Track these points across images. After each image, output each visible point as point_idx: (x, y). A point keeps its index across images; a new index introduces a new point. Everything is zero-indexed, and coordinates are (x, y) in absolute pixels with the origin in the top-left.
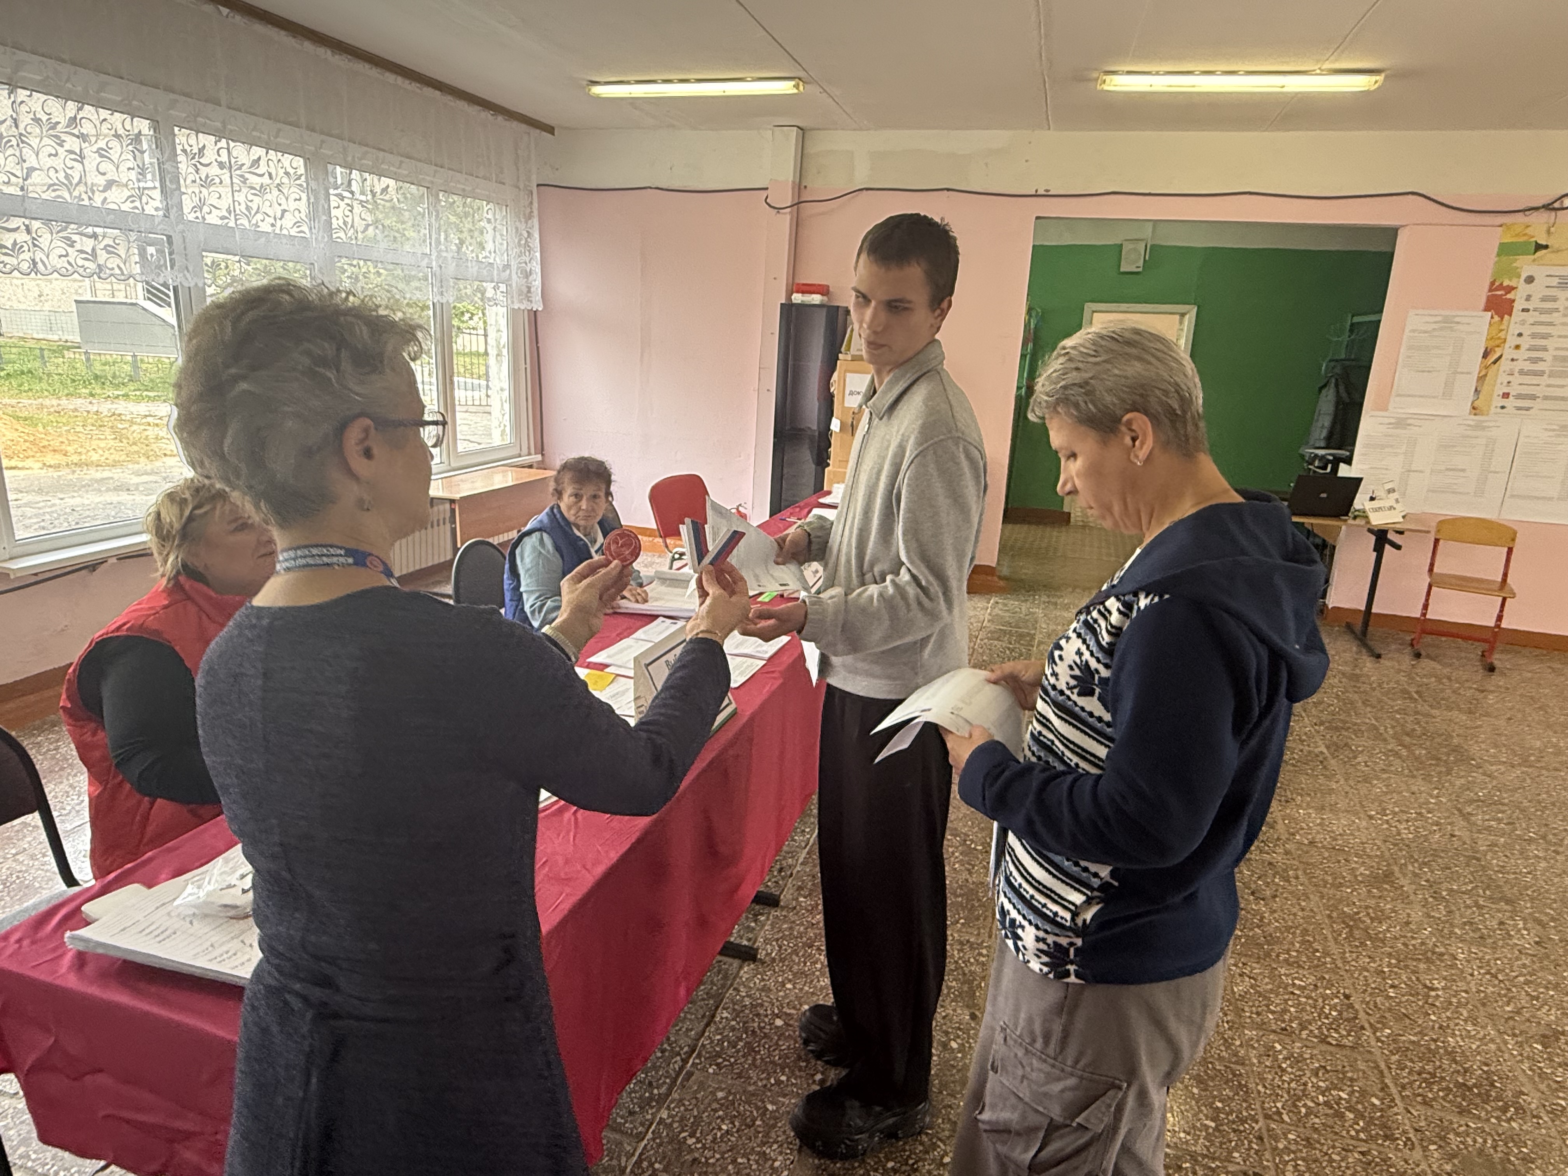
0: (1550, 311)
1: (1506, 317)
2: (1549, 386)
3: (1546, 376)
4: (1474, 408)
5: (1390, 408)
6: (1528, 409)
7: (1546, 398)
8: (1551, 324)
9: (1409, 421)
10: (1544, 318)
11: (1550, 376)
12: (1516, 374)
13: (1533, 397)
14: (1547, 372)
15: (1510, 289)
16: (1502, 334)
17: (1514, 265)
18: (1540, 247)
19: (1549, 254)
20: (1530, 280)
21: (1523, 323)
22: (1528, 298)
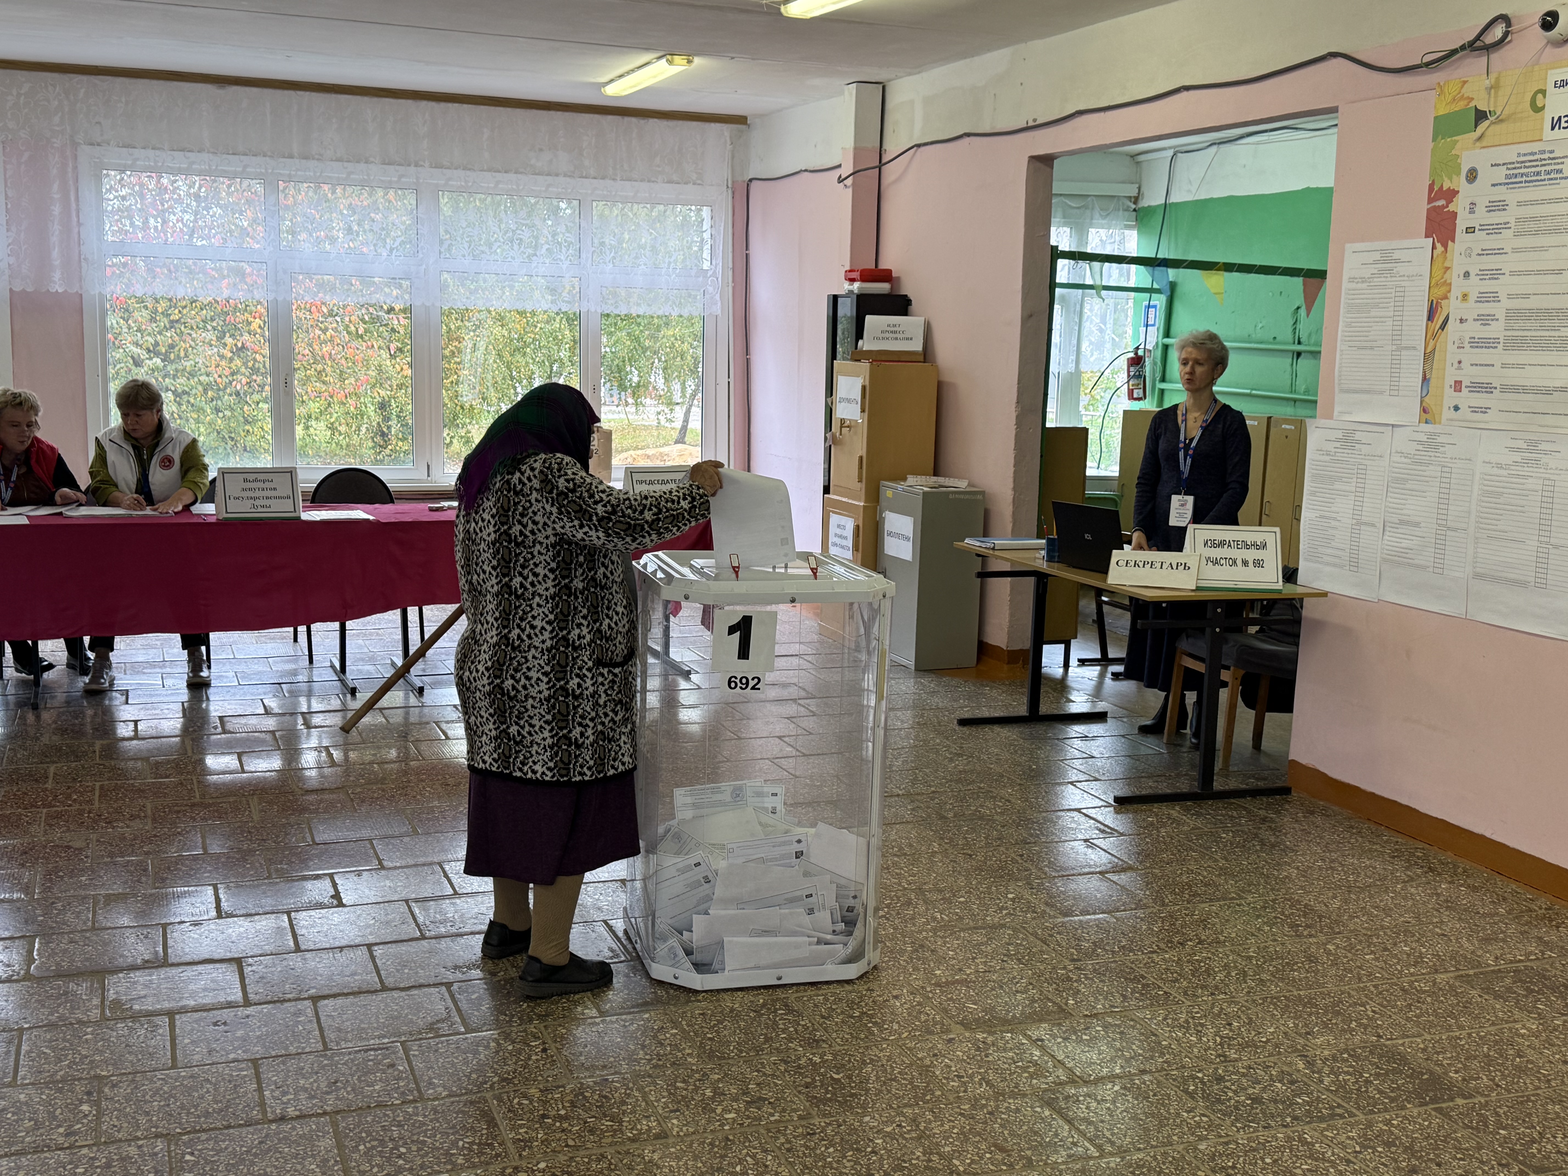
0: (1498, 229)
4: (1425, 411)
5: (1336, 414)
7: (1503, 389)
11: (1507, 348)
14: (1501, 341)
15: (1451, 194)
16: (1447, 276)
17: (1453, 152)
18: (1481, 116)
19: (1492, 127)
20: (1472, 176)
21: (1468, 253)
22: (1472, 208)
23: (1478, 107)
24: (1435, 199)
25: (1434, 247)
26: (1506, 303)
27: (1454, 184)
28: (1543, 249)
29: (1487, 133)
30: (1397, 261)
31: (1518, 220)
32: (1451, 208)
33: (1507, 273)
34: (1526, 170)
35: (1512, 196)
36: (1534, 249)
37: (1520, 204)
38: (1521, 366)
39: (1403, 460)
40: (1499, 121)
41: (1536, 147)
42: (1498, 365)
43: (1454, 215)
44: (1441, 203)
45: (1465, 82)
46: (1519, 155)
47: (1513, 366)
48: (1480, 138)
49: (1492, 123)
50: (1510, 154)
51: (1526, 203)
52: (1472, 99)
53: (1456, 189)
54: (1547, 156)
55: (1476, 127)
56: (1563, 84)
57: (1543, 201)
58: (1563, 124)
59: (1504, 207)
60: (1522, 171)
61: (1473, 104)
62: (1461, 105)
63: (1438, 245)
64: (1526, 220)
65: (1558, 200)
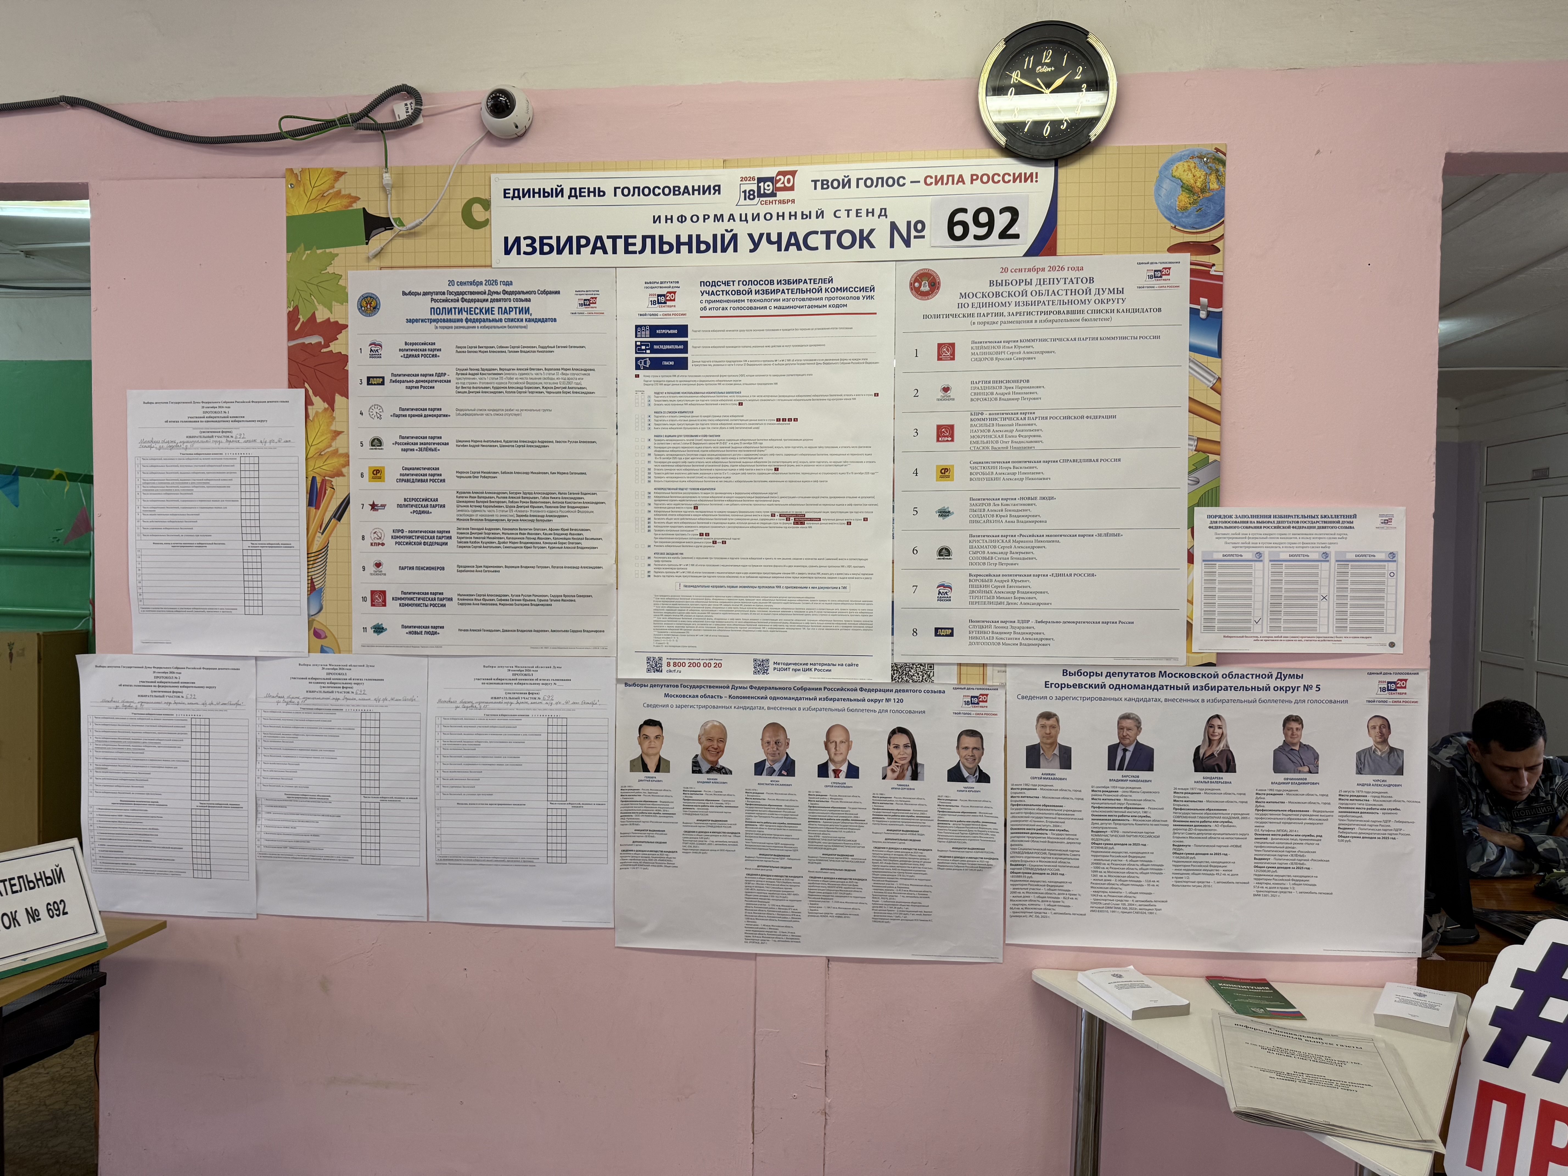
0: (426, 382)
1: (338, 397)
2: (462, 569)
3: (452, 543)
4: (317, 634)
5: (136, 644)
6: (433, 631)
7: (465, 600)
8: (435, 413)
9: (185, 676)
10: (420, 398)
11: (462, 545)
12: (389, 542)
13: (437, 600)
14: (454, 534)
15: (334, 329)
16: (338, 443)
17: (330, 270)
18: (375, 224)
19: (399, 242)
20: (369, 306)
21: (376, 412)
22: (375, 349)
23: (370, 211)
24: (302, 333)
25: (308, 402)
26: (454, 484)
27: (336, 316)
28: (514, 412)
29: (389, 248)
30: (236, 419)
31: (461, 372)
32: (335, 347)
33: (453, 443)
34: (466, 305)
35: (447, 339)
36: (495, 412)
37: (460, 350)
38: (496, 569)
39: (282, 706)
40: (412, 233)
41: (480, 275)
42: (451, 568)
43: (343, 359)
44: (314, 339)
45: (340, 174)
46: (451, 283)
47: (478, 569)
48: (377, 255)
49: (398, 235)
50: (438, 281)
51: (472, 350)
52: (357, 199)
53: (341, 322)
54: (500, 288)
55: (368, 238)
56: (519, 194)
57: (502, 350)
58: (524, 248)
59: (433, 353)
60: (460, 305)
61: (358, 206)
62: (336, 205)
63: (317, 400)
64: (474, 372)
65: (528, 350)
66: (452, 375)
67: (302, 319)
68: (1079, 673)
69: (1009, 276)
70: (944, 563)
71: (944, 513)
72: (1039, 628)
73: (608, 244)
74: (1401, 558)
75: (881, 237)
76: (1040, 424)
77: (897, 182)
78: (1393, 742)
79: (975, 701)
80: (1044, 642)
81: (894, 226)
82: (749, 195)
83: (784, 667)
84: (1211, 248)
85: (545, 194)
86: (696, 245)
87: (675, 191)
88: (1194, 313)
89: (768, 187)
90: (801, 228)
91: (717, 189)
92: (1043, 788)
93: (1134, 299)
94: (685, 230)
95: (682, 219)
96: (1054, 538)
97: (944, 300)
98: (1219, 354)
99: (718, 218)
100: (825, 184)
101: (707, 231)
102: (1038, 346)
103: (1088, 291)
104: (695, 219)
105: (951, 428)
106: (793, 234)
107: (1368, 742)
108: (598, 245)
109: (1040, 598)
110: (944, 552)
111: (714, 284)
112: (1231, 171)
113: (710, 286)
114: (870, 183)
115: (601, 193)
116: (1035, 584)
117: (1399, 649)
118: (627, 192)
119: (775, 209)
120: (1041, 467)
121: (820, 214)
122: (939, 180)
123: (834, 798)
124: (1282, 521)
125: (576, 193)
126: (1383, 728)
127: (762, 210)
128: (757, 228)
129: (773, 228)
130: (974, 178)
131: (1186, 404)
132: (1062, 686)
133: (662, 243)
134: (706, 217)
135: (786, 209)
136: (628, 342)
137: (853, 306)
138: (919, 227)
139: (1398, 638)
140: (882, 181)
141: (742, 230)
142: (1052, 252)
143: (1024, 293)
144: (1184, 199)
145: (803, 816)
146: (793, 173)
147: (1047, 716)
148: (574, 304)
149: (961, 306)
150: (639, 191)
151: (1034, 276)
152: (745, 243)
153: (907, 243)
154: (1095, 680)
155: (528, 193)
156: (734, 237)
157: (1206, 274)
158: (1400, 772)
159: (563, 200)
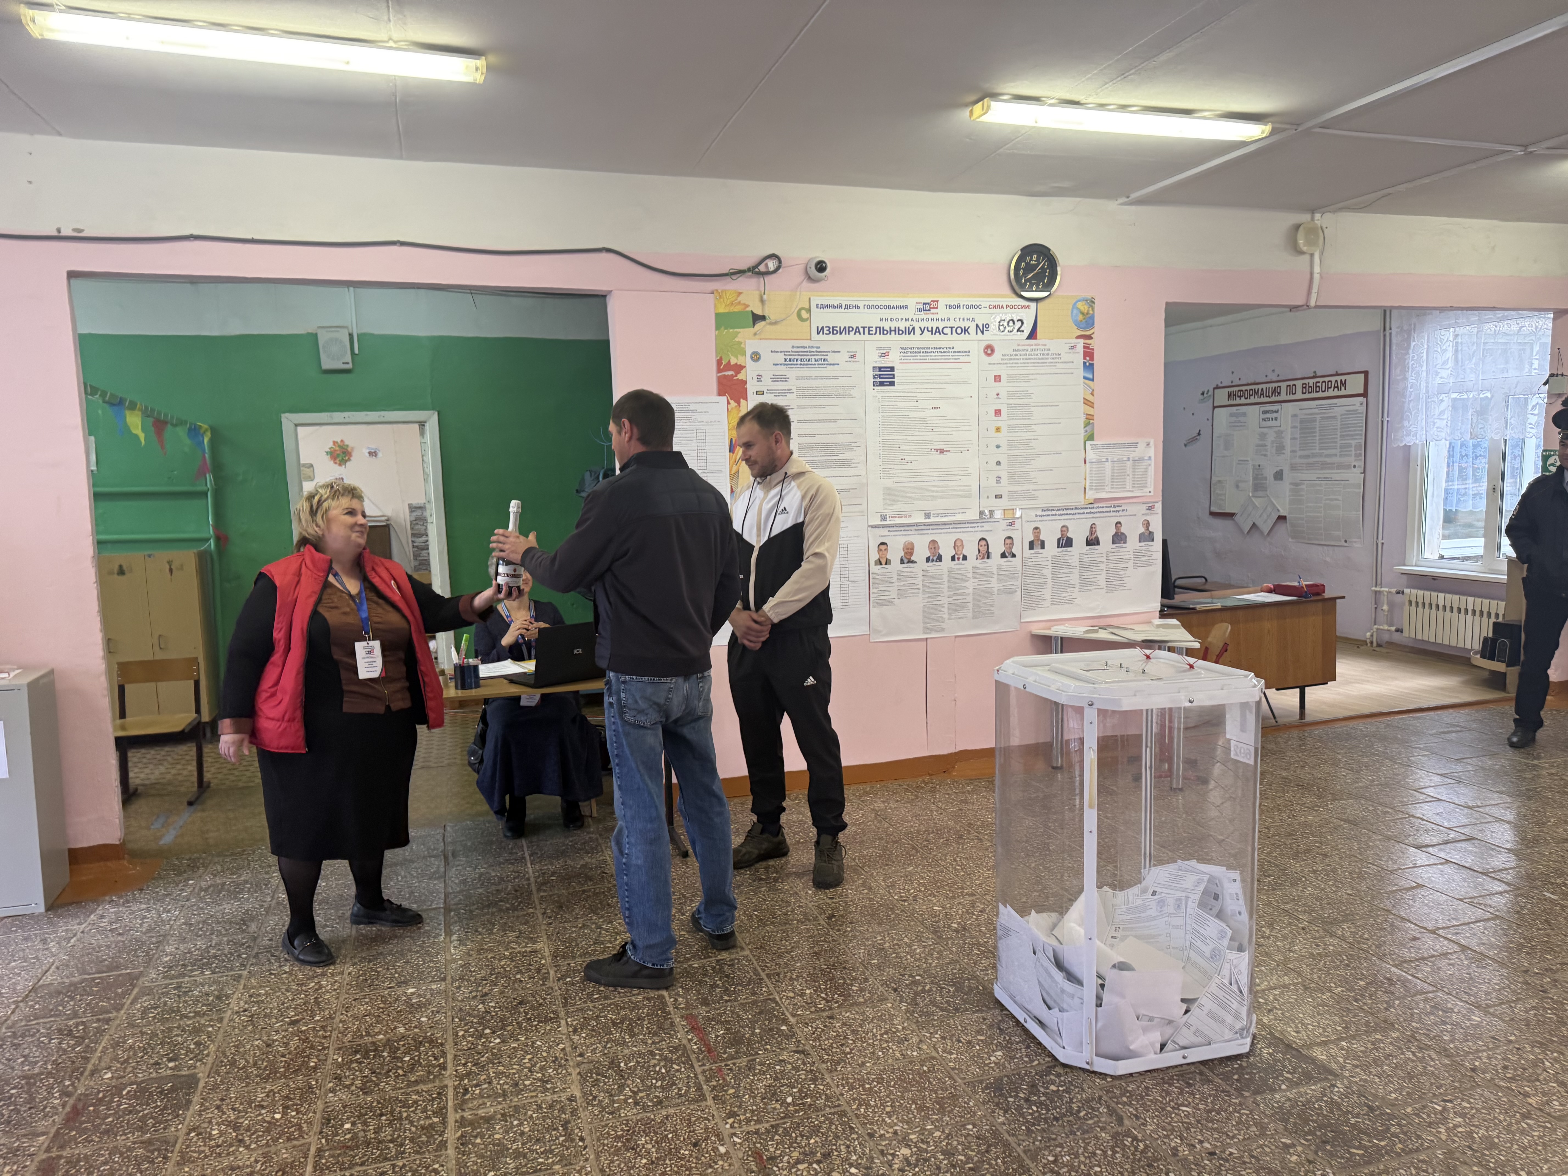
1: (742, 400)
15: (739, 368)
17: (736, 339)
18: (757, 318)
19: (768, 327)
20: (756, 357)
22: (759, 378)
23: (756, 312)
24: (724, 370)
25: (728, 403)
27: (740, 361)
28: (824, 407)
29: (764, 330)
30: (693, 411)
31: (798, 388)
32: (740, 377)
34: (800, 357)
35: (792, 373)
36: (815, 407)
37: (798, 378)
40: (775, 323)
41: (806, 343)
43: (745, 382)
44: (730, 373)
45: (740, 293)
46: (793, 347)
48: (758, 333)
49: (769, 324)
50: (787, 346)
51: (802, 378)
52: (748, 306)
53: (743, 364)
54: (814, 350)
55: (754, 324)
56: (823, 307)
57: (816, 378)
58: (825, 332)
59: (786, 380)
60: (797, 357)
61: (749, 309)
62: (737, 309)
63: (732, 402)
64: (804, 388)
65: (828, 378)
66: (795, 391)
67: (724, 363)
68: (1047, 510)
69: (1020, 348)
70: (998, 468)
71: (998, 447)
72: (1033, 492)
73: (861, 330)
74: (1153, 458)
75: (972, 330)
76: (1033, 409)
77: (978, 307)
78: (1150, 529)
79: (1011, 524)
80: (1035, 498)
81: (977, 326)
82: (919, 310)
83: (937, 515)
84: (1089, 337)
85: (834, 307)
86: (897, 331)
87: (889, 307)
88: (1085, 363)
89: (927, 307)
90: (941, 325)
91: (906, 307)
92: (1035, 558)
93: (1065, 357)
94: (894, 325)
95: (892, 320)
96: (1038, 455)
97: (997, 357)
98: (1093, 380)
99: (907, 320)
100: (950, 307)
101: (902, 325)
102: (1031, 377)
103: (1048, 354)
104: (897, 320)
105: (1000, 411)
106: (937, 328)
107: (1142, 530)
108: (857, 331)
109: (1034, 480)
110: (998, 463)
111: (906, 349)
112: (1096, 307)
113: (904, 349)
114: (968, 307)
115: (858, 307)
116: (1032, 474)
117: (1152, 494)
118: (869, 307)
119: (930, 316)
120: (1033, 427)
121: (949, 320)
122: (994, 307)
123: (959, 569)
124: (1115, 446)
125: (847, 307)
126: (1147, 524)
127: (925, 317)
128: (923, 324)
129: (930, 325)
130: (1007, 306)
131: (1082, 400)
132: (1041, 516)
133: (884, 330)
134: (902, 319)
135: (935, 317)
136: (870, 373)
137: (962, 359)
138: (987, 326)
139: (1152, 489)
140: (972, 306)
141: (917, 325)
142: (1036, 338)
143: (1025, 355)
144: (1081, 317)
145: (945, 578)
146: (937, 301)
147: (1036, 528)
148: (846, 357)
149: (1003, 359)
150: (874, 307)
151: (1029, 348)
152: (918, 331)
153: (983, 333)
154: (1054, 513)
155: (827, 306)
156: (914, 328)
157: (1088, 348)
158: (1153, 540)
159: (842, 310)
